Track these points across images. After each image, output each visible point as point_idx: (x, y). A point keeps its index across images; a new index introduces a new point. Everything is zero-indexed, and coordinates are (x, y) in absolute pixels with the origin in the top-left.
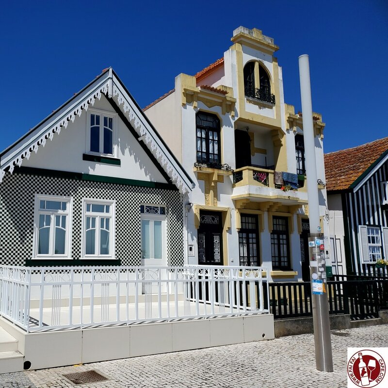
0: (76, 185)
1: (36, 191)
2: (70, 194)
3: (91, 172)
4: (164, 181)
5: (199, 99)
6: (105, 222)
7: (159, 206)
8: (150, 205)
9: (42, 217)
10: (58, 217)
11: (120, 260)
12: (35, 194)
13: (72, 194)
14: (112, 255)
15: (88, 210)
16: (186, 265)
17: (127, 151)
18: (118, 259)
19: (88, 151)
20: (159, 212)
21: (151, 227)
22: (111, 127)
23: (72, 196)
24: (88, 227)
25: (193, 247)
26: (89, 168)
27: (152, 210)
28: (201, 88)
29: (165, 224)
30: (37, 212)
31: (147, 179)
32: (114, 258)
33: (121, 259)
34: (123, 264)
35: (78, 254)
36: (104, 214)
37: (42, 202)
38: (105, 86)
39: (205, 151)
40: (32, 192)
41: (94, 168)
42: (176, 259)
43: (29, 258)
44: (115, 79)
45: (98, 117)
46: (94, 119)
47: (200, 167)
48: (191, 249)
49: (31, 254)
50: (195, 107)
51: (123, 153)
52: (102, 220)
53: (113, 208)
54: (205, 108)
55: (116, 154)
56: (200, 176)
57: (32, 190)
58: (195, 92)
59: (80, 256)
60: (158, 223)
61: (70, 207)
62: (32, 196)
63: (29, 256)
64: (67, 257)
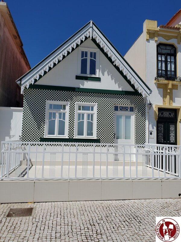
1: (47, 98)
4: (132, 90)
5: (159, 35)
6: (90, 117)
7: (129, 106)
8: (122, 106)
12: (46, 101)
15: (79, 109)
19: (79, 73)
20: (129, 110)
22: (95, 58)
23: (69, 101)
24: (79, 119)
29: (133, 118)
33: (100, 139)
34: (101, 142)
36: (90, 112)
37: (51, 105)
40: (44, 99)
42: (140, 140)
44: (94, 27)
46: (84, 54)
47: (158, 80)
48: (151, 134)
50: (156, 41)
52: (89, 115)
54: (164, 41)
55: (98, 74)
56: (159, 86)
58: (155, 31)
59: (73, 137)
60: (128, 117)
61: (68, 108)
63: (42, 136)
64: (65, 137)
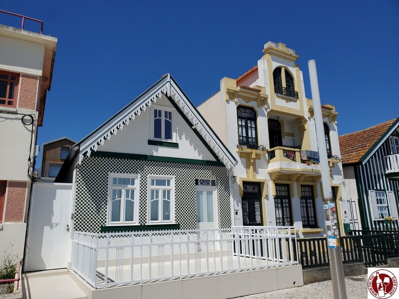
0: (143, 164)
1: (109, 170)
2: (138, 171)
3: (155, 154)
4: (214, 159)
5: (239, 96)
6: (167, 193)
7: (210, 179)
8: (203, 179)
9: (114, 191)
10: (127, 191)
11: (179, 225)
12: (109, 173)
13: (139, 172)
14: (172, 222)
15: (153, 184)
16: (233, 226)
17: (183, 137)
18: (177, 223)
19: (152, 138)
20: (210, 184)
21: (204, 197)
22: (170, 118)
23: (139, 173)
24: (152, 198)
25: (238, 212)
26: (153, 151)
27: (205, 182)
28: (240, 87)
29: (215, 194)
30: (111, 188)
31: (200, 158)
32: (174, 223)
33: (180, 223)
34: (181, 228)
35: (144, 221)
36: (166, 187)
37: (115, 179)
38: (164, 87)
39: (245, 136)
40: (106, 171)
41: (157, 151)
42: (225, 223)
43: (104, 225)
44: (172, 82)
45: (160, 112)
46: (157, 113)
47: (241, 148)
48: (237, 213)
49: (106, 222)
50: (236, 103)
51: (181, 139)
52: (164, 192)
53: (173, 182)
54: (244, 103)
55: (175, 139)
56: (242, 155)
57: (106, 170)
58: (235, 91)
59: (146, 222)
60: (210, 193)
61: (137, 182)
62: (106, 175)
63: (104, 224)
64: (135, 223)
